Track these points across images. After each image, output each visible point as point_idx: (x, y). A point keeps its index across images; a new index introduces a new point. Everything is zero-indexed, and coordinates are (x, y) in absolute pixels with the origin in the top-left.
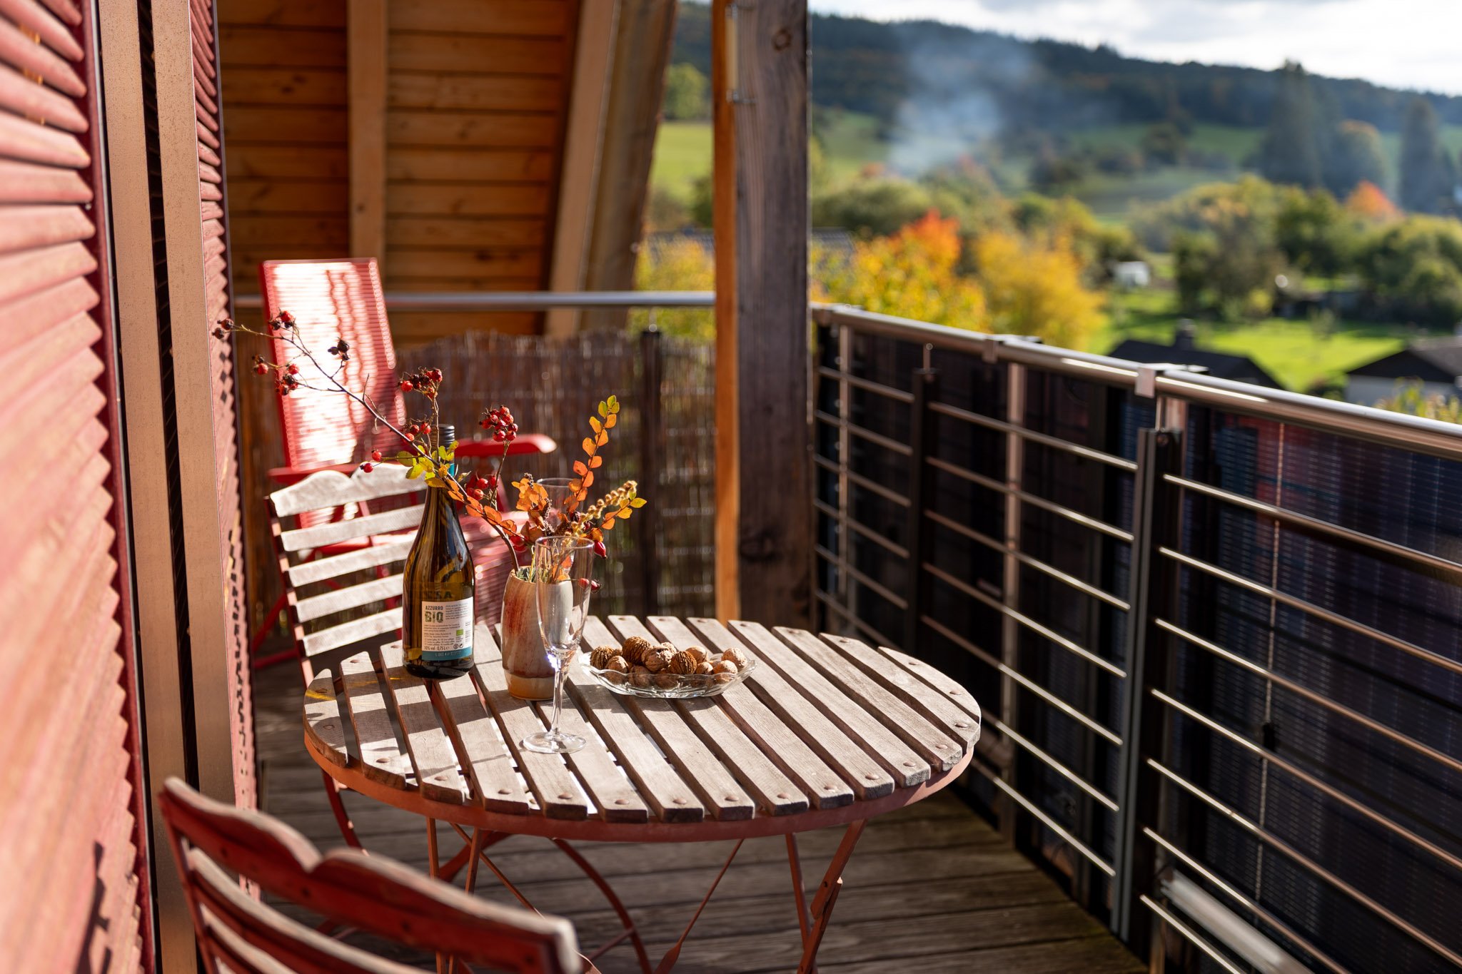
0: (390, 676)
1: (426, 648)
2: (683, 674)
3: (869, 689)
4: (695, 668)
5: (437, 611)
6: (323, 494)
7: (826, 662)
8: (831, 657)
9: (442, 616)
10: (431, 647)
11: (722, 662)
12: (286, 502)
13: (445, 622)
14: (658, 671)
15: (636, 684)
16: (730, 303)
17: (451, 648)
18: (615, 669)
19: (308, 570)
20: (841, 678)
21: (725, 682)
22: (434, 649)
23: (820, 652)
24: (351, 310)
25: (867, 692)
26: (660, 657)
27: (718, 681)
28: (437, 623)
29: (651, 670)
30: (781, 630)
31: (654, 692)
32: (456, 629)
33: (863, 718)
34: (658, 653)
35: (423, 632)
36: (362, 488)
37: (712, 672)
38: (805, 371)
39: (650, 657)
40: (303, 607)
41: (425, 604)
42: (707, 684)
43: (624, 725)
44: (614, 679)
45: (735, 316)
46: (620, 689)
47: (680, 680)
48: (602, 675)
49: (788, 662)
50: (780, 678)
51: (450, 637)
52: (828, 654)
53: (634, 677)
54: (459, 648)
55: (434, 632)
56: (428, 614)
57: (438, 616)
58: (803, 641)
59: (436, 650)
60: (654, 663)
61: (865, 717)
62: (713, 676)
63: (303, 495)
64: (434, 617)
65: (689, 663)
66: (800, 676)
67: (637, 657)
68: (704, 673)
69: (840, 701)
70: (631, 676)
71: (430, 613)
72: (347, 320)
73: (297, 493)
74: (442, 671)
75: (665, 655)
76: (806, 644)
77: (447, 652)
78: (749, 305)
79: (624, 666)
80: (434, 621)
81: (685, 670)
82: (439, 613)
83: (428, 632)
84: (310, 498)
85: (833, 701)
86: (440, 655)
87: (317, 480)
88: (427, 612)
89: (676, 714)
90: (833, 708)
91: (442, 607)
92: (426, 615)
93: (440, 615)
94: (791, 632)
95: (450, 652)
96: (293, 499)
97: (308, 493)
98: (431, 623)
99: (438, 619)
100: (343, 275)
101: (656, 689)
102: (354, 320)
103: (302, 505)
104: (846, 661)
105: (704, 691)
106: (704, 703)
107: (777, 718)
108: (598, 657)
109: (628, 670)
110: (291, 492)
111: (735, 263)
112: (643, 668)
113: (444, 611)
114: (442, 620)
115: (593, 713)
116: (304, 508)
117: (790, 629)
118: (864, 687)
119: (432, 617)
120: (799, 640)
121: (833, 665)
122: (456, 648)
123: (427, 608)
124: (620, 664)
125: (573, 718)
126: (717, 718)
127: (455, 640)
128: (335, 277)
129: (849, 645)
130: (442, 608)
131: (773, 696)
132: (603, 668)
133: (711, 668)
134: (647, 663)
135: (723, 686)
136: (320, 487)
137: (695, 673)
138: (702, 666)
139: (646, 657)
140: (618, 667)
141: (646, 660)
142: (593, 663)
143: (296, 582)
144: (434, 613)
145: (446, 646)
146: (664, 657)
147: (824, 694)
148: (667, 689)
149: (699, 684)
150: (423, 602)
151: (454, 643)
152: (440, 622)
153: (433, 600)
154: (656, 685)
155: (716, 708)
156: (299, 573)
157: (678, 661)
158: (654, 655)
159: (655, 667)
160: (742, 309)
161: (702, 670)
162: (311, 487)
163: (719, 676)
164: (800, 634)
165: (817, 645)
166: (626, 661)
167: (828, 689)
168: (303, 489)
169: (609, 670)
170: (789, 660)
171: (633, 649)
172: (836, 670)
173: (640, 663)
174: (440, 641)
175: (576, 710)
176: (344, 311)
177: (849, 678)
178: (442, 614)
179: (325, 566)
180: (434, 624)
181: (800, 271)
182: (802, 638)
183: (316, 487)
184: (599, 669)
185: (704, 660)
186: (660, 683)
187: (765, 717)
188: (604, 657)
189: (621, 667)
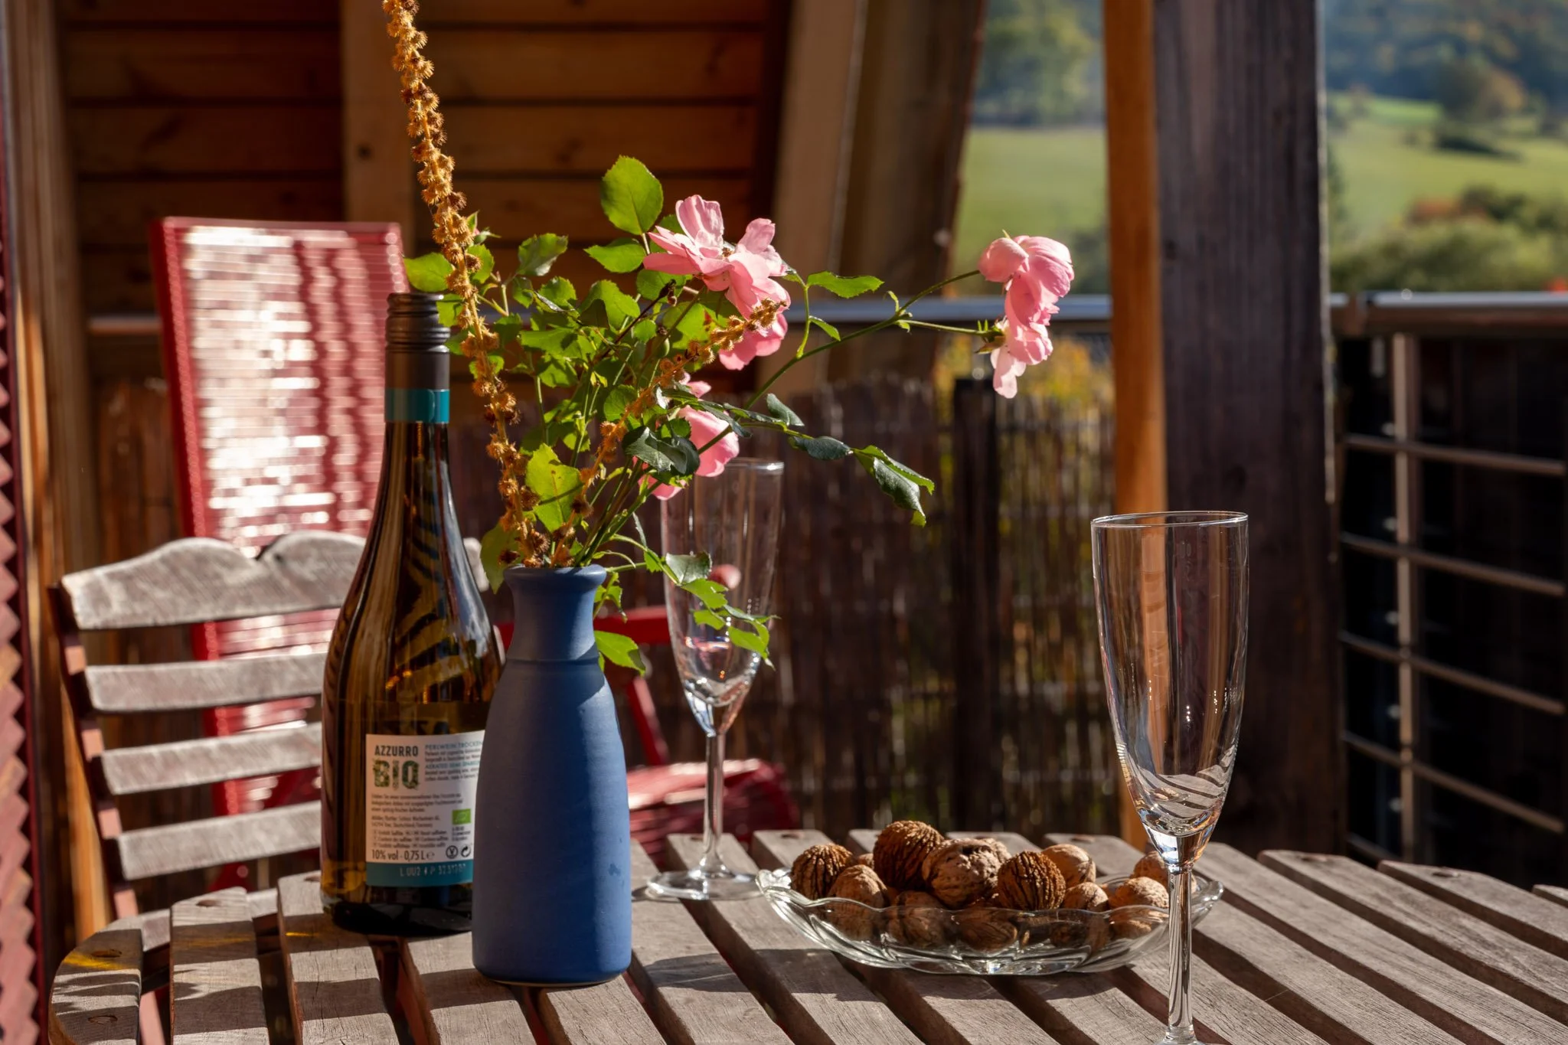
0: (288, 930)
1: (377, 854)
2: (1030, 908)
3: (1521, 959)
4: (1062, 896)
5: (402, 760)
6: (192, 589)
7: (1400, 910)
8: (1412, 902)
9: (415, 771)
10: (388, 851)
11: (1132, 881)
12: (98, 597)
13: (424, 788)
14: (965, 903)
15: (909, 939)
16: (1143, 236)
17: (439, 856)
18: (853, 897)
19: (149, 759)
20: (1441, 938)
21: (1141, 933)
22: (395, 856)
23: (1384, 894)
24: (346, 329)
25: (1517, 965)
26: (969, 864)
27: (1120, 930)
28: (402, 790)
29: (947, 899)
30: (1282, 856)
31: (957, 959)
32: (449, 808)
33: (1510, 1012)
34: (965, 858)
35: (369, 814)
36: (286, 583)
37: (1106, 906)
38: (1319, 388)
39: (943, 867)
40: (135, 846)
41: (373, 741)
42: (1093, 937)
43: (874, 1024)
44: (849, 925)
45: (1156, 265)
46: (865, 954)
47: (1021, 927)
48: (821, 912)
49: (1302, 911)
50: (1283, 938)
51: (437, 826)
52: (1405, 898)
53: (901, 917)
54: (459, 858)
55: (396, 815)
56: (382, 768)
57: (405, 773)
58: (1339, 876)
59: (401, 860)
60: (954, 882)
61: (1516, 1010)
62: (1107, 914)
63: (143, 586)
64: (395, 775)
65: (1044, 880)
66: (1335, 936)
67: (911, 872)
68: (1085, 908)
69: (1445, 982)
70: (895, 913)
71: (386, 764)
72: (336, 350)
73: (126, 579)
74: (419, 915)
75: (984, 861)
76: (1347, 879)
77: (429, 865)
78: (1187, 238)
79: (875, 889)
80: (396, 786)
81: (1036, 897)
82: (406, 765)
83: (381, 814)
84: (160, 594)
85: (1423, 980)
86: (410, 872)
87: (176, 555)
88: (379, 762)
89: (1011, 1005)
90: (1429, 994)
91: (416, 747)
92: (376, 770)
93: (410, 769)
94: (1306, 860)
95: (436, 865)
96: (116, 594)
97: (155, 583)
98: (389, 791)
99: (405, 779)
100: (330, 256)
101: (961, 950)
102: (352, 350)
103: (139, 608)
104: (1451, 908)
105: (1083, 956)
106: (1083, 984)
107: (1280, 1014)
108: (811, 869)
109: (885, 899)
110: (112, 576)
111: (1153, 144)
112: (923, 897)
113: (420, 759)
114: (415, 782)
115: (794, 1002)
116: (146, 614)
117: (1302, 855)
118: (1507, 954)
119: (390, 773)
120: (1329, 873)
121: (1420, 915)
122: (452, 856)
123: (377, 753)
124: (865, 884)
125: (739, 1010)
126: (1120, 1013)
127: (449, 835)
128: (313, 258)
129: (1459, 881)
130: (415, 751)
131: (1266, 971)
132: (824, 895)
133: (1102, 897)
134: (936, 883)
135: (1136, 945)
136: (185, 573)
137: (1062, 906)
138: (1081, 892)
139: (932, 868)
140: (860, 891)
141: (933, 875)
142: (797, 886)
143: (119, 784)
144: (396, 763)
145: (426, 851)
146: (979, 866)
147: (1402, 969)
148: (990, 948)
149: (1069, 937)
150: (369, 737)
151: (449, 843)
152: (411, 787)
153: (395, 729)
154: (959, 942)
155: (1116, 994)
156: (130, 765)
157: (1017, 875)
158: (953, 862)
159: (956, 892)
160: (1170, 248)
161: (1079, 902)
162: (163, 569)
163: (1124, 915)
164: (1330, 863)
165: (1376, 881)
166: (880, 876)
167: (1412, 960)
168: (140, 572)
169: (837, 899)
170: (1305, 907)
171: (900, 851)
172: (1430, 926)
173: (923, 886)
174: (411, 837)
175: (749, 996)
176: (329, 331)
177: (1464, 939)
178: (416, 766)
179: (193, 756)
180: (395, 793)
181: (1301, 162)
182: (1335, 870)
183: (174, 570)
184: (810, 898)
185: (1084, 878)
186: (971, 933)
187: (1246, 1011)
188: (826, 870)
189: (868, 892)
